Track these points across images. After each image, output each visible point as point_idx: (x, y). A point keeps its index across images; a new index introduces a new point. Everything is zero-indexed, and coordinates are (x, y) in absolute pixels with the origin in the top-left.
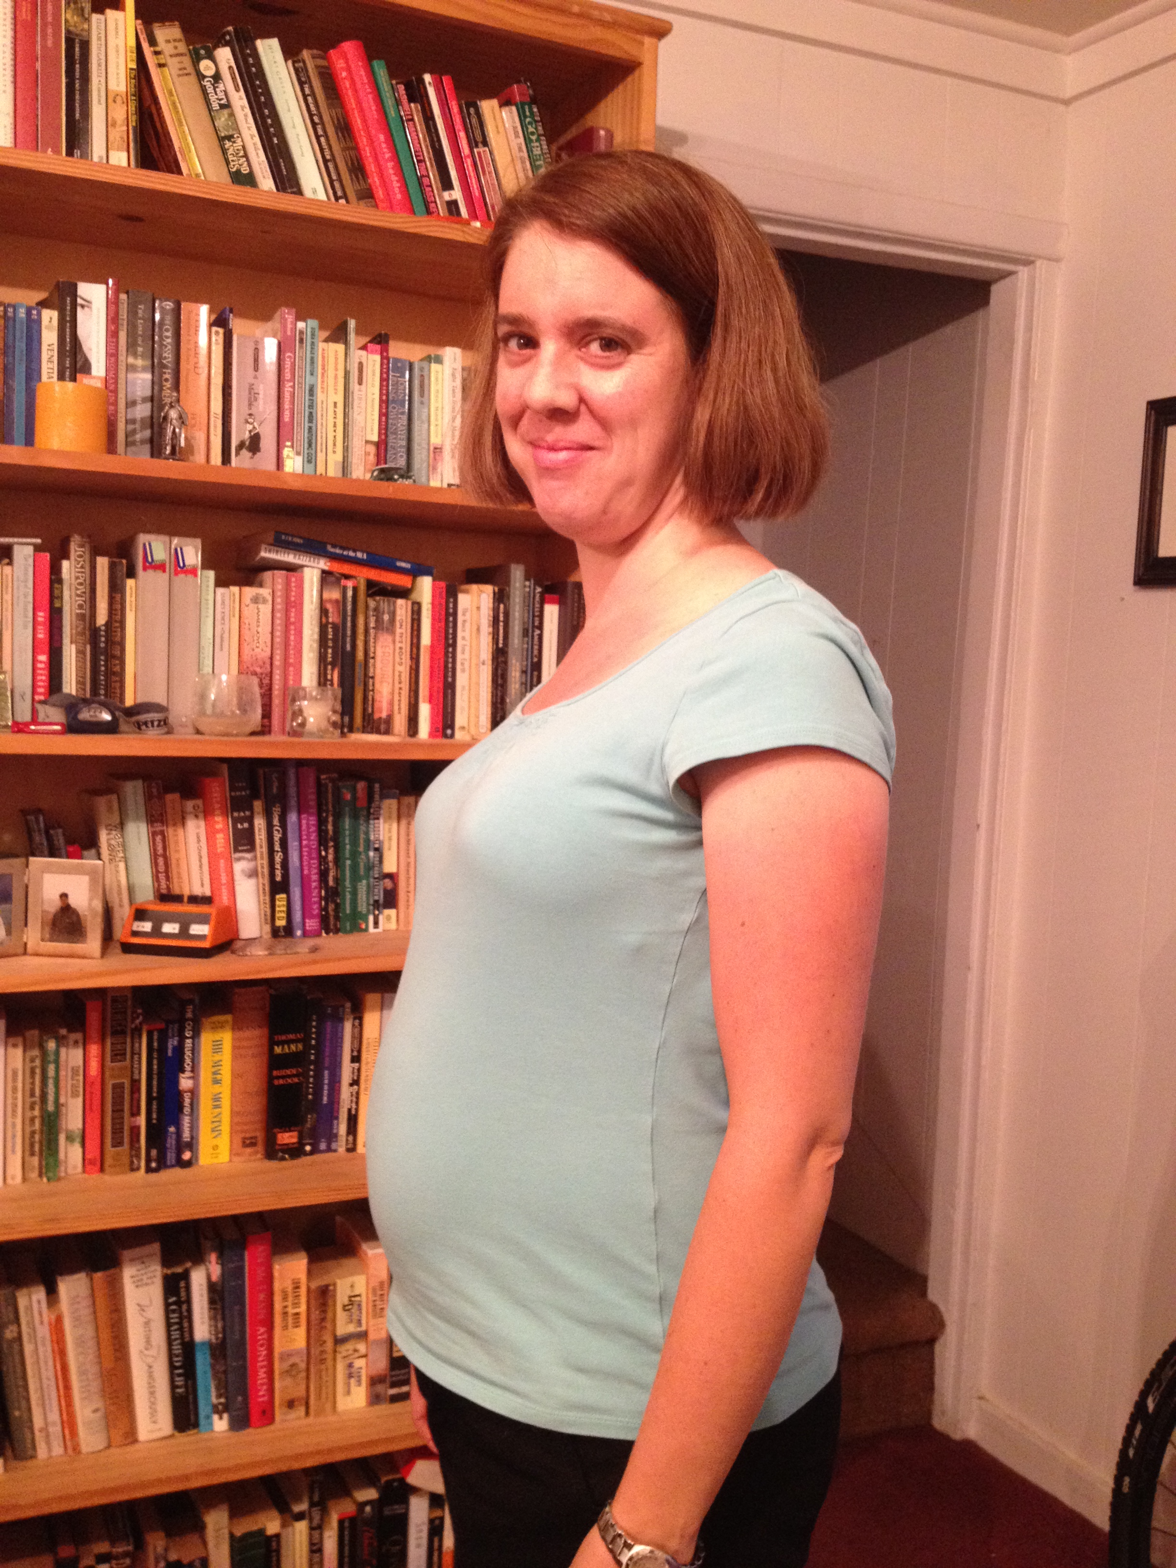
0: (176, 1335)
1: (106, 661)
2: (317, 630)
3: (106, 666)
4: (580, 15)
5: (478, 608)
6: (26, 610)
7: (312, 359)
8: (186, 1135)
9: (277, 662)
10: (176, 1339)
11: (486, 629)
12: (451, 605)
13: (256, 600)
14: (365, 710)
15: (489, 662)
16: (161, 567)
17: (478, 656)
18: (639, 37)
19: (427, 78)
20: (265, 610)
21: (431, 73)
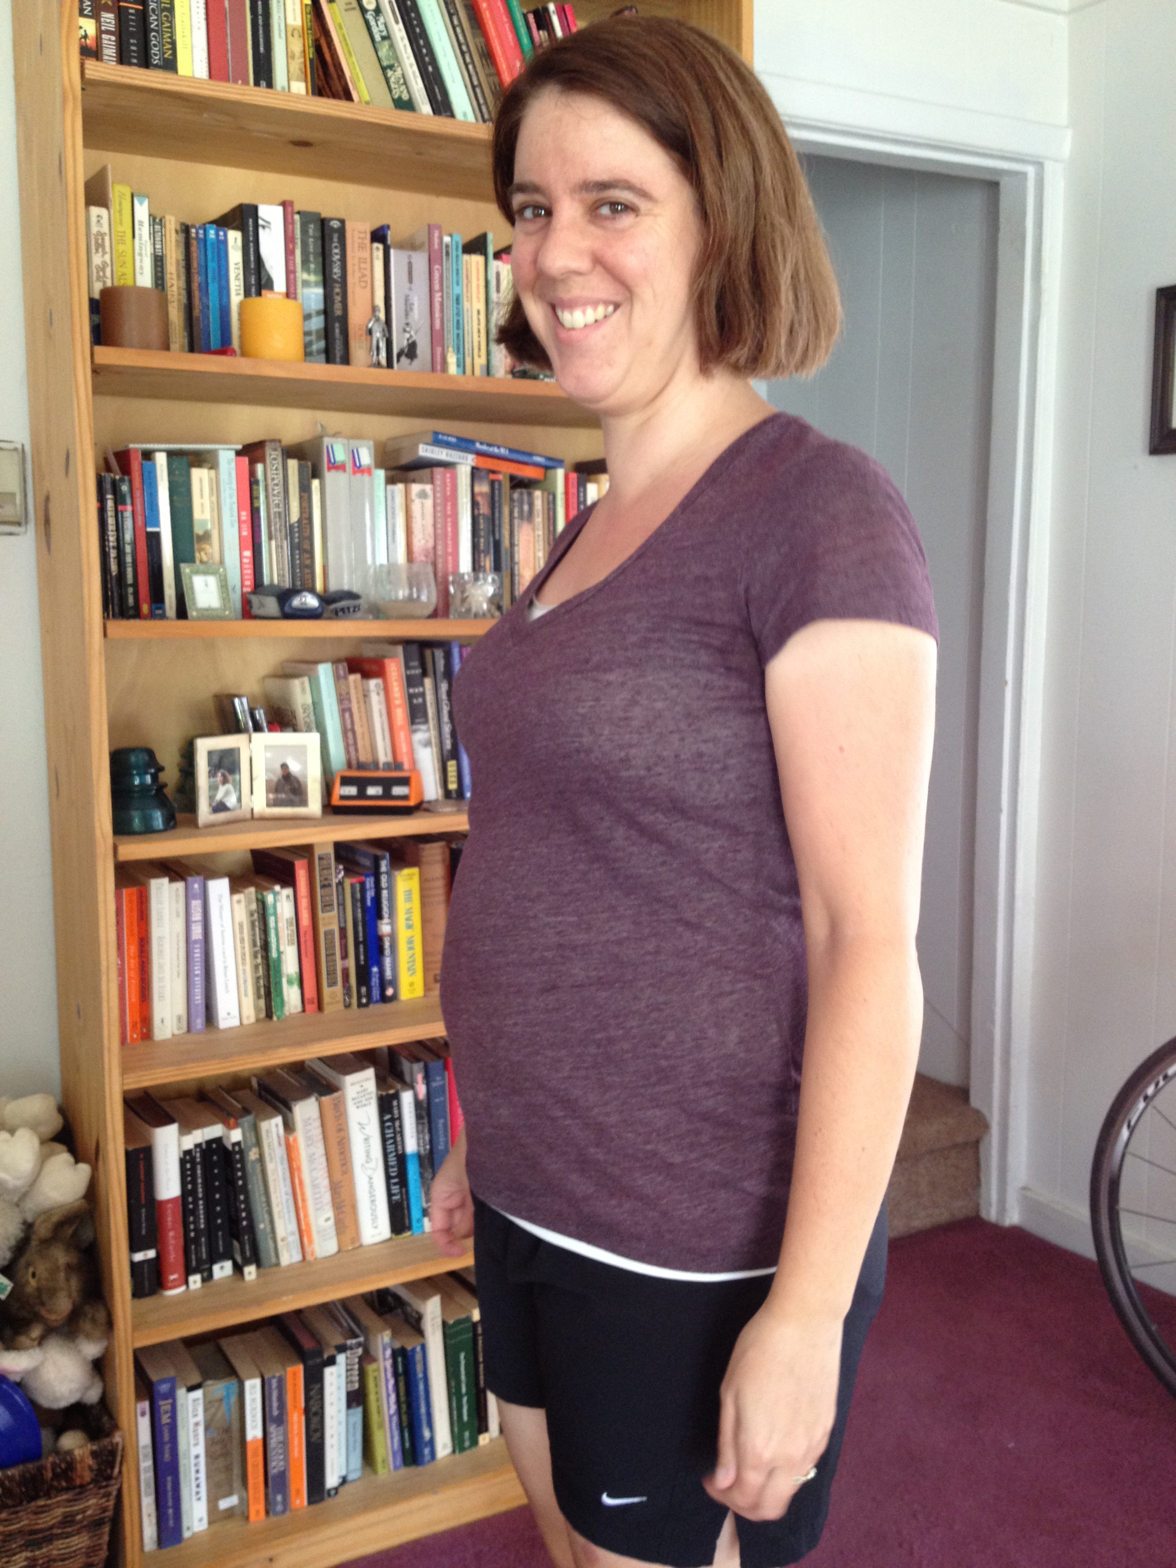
0: (391, 1148)
1: (300, 554)
2: (470, 521)
3: (300, 559)
6: (231, 509)
7: (457, 270)
8: (388, 974)
9: (440, 552)
10: (391, 1152)
13: (422, 495)
16: (341, 467)
19: (551, 6)
20: (429, 504)
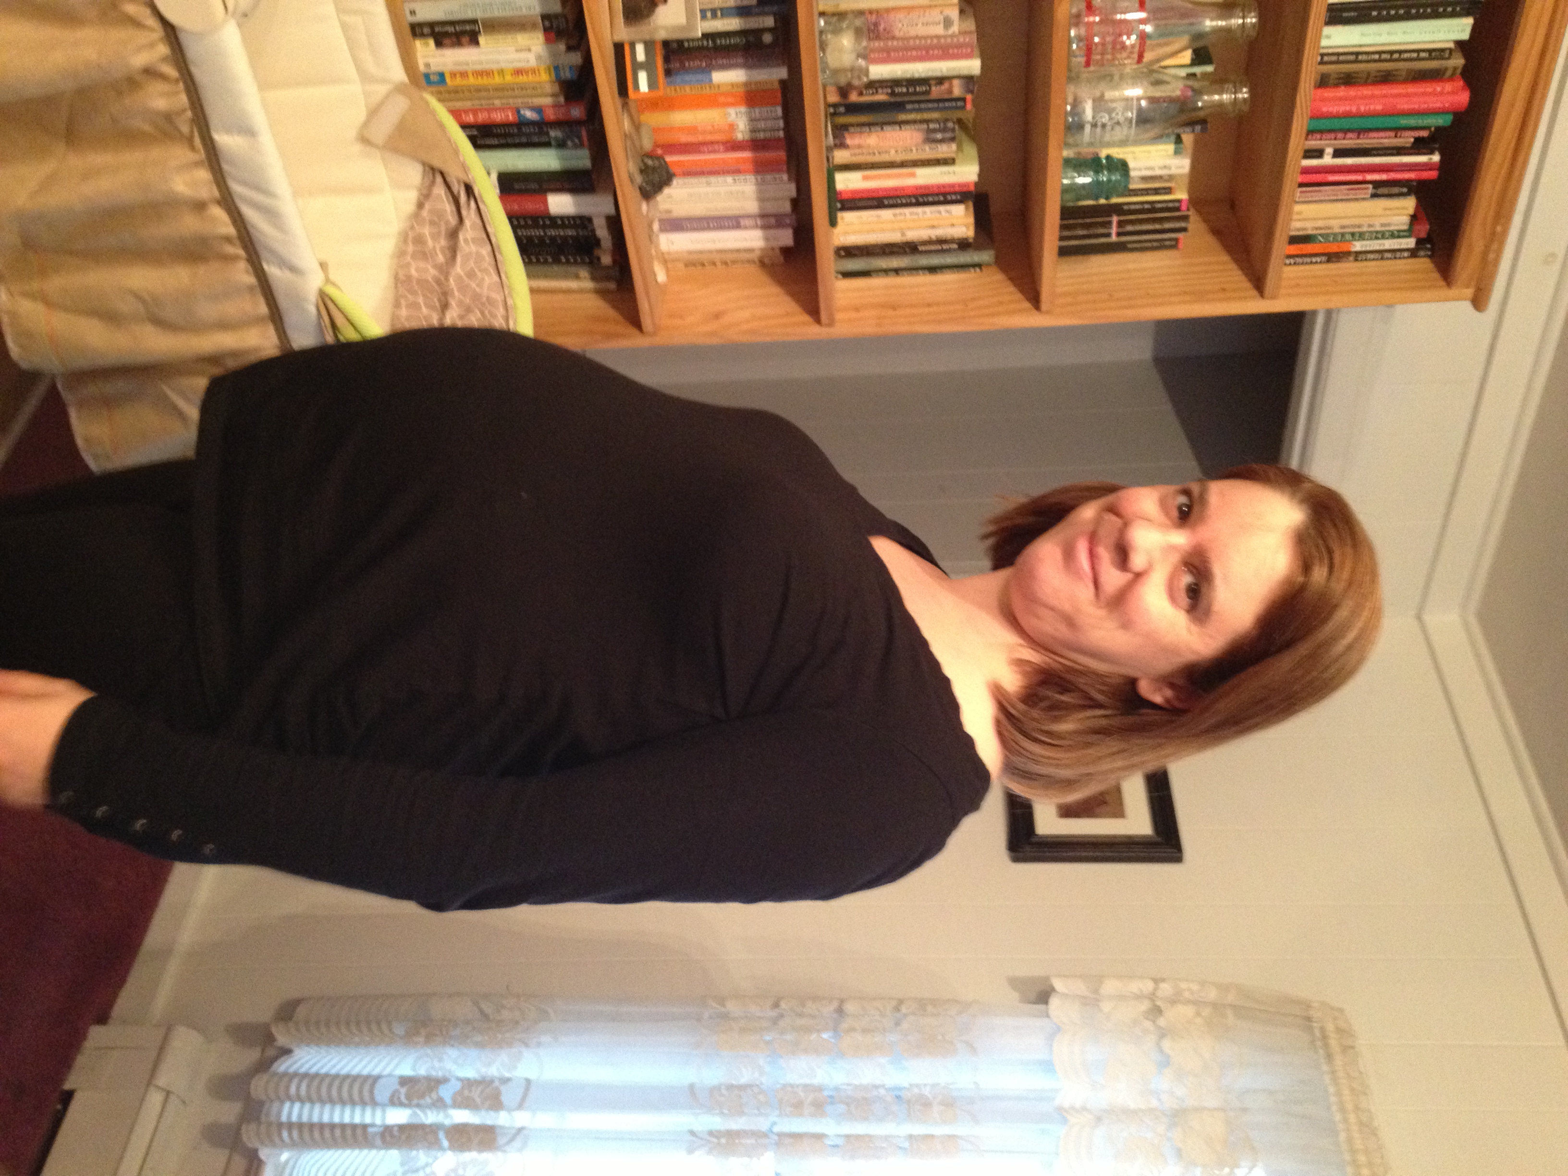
2: (923, 75)
4: (1494, 233)
5: (953, 225)
9: (890, 43)
11: (934, 234)
12: (954, 197)
13: (948, 23)
14: (852, 125)
15: (904, 239)
17: (909, 228)
18: (1473, 284)
19: (1436, 158)
20: (939, 30)
21: (1441, 161)
